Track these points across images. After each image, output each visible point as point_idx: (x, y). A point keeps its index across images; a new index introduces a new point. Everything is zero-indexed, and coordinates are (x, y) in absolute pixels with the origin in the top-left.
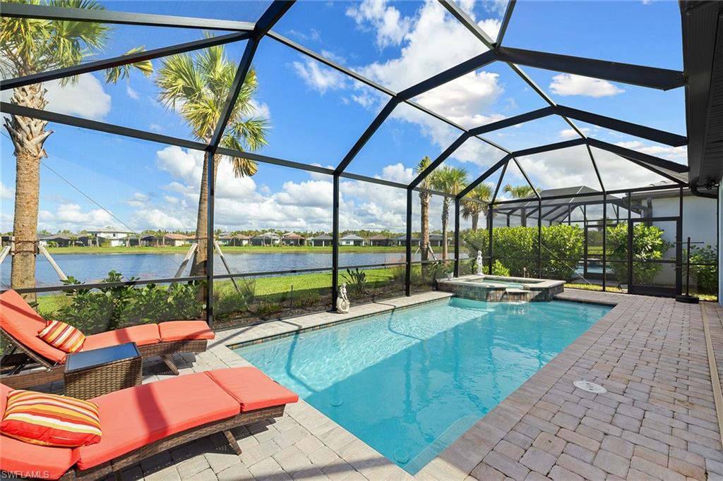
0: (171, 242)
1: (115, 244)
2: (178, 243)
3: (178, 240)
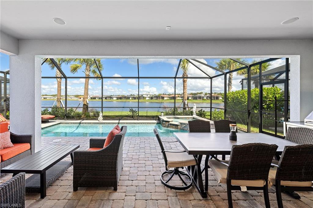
0: (163, 98)
1: (147, 99)
2: (165, 98)
3: (165, 97)
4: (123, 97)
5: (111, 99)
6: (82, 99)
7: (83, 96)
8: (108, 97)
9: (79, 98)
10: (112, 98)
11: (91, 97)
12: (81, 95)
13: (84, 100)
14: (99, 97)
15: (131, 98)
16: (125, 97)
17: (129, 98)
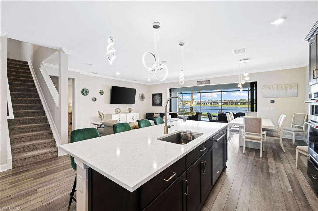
4: (230, 102)
5: (216, 104)
6: (189, 104)
7: (190, 101)
8: (213, 103)
9: (187, 103)
10: (218, 103)
11: (197, 102)
12: (188, 101)
13: (190, 105)
14: (204, 102)
15: (239, 104)
16: (232, 102)
17: (237, 103)
